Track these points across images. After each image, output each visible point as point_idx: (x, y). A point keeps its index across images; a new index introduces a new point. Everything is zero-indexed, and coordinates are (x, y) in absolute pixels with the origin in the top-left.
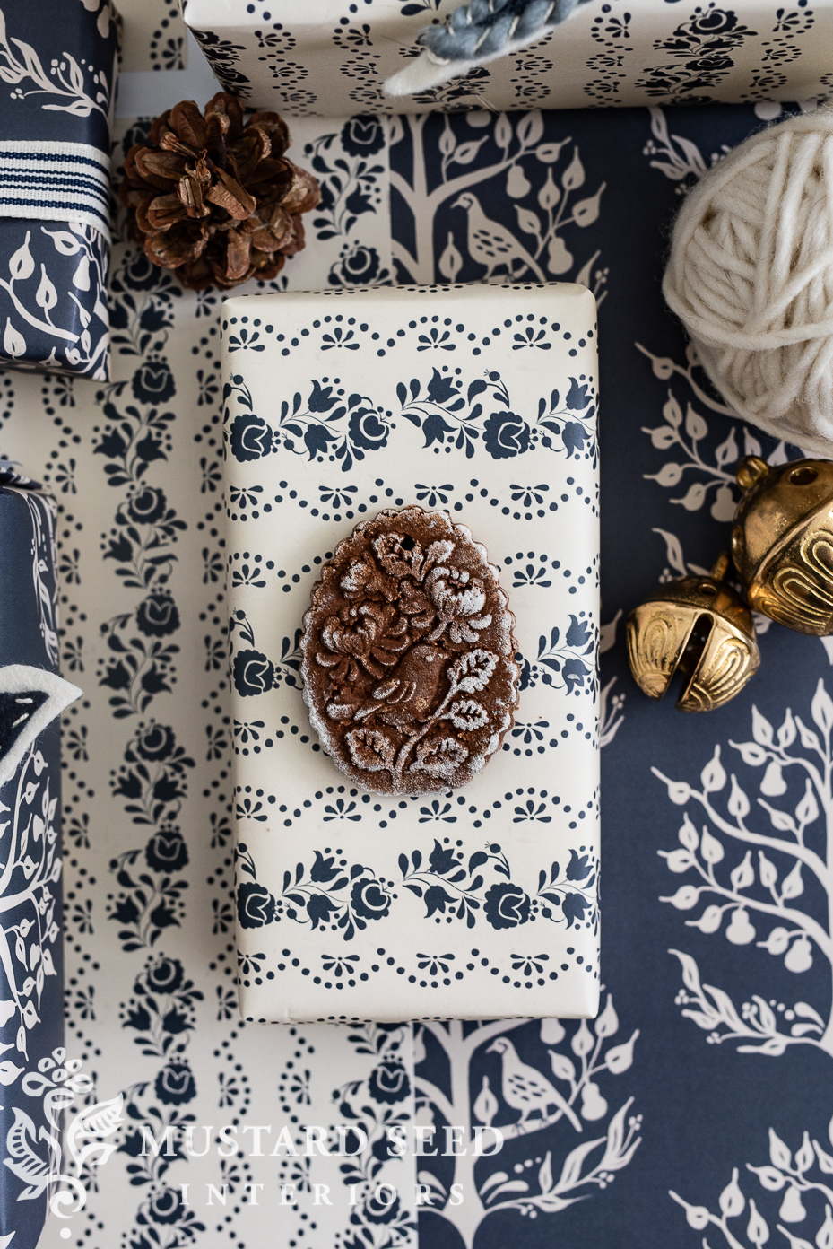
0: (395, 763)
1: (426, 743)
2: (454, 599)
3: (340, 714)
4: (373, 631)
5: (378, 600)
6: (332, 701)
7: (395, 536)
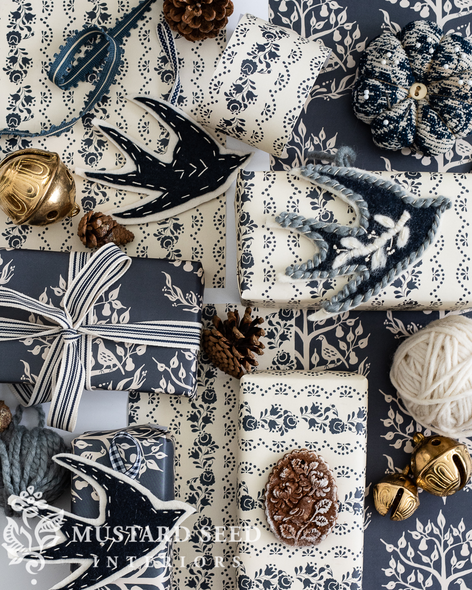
0: (296, 536)
1: (307, 530)
2: (318, 482)
3: (278, 519)
4: (290, 492)
5: (292, 481)
6: (275, 514)
7: (299, 460)
